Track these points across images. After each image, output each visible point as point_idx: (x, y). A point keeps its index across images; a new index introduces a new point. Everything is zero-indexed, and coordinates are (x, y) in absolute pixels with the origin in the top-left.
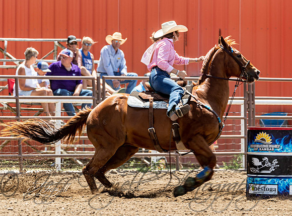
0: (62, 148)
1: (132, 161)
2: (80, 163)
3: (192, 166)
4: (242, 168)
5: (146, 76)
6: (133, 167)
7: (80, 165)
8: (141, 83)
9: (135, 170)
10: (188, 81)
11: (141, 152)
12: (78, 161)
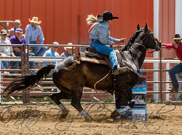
0: (2, 89)
1: (45, 97)
2: (13, 98)
3: (83, 100)
4: (113, 102)
5: (53, 44)
6: (46, 101)
7: (12, 100)
8: (50, 49)
9: (48, 102)
10: (80, 47)
11: (51, 91)
12: (12, 97)
